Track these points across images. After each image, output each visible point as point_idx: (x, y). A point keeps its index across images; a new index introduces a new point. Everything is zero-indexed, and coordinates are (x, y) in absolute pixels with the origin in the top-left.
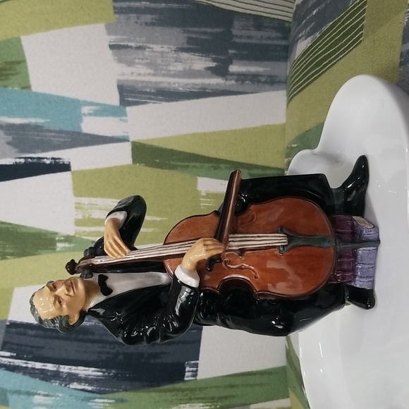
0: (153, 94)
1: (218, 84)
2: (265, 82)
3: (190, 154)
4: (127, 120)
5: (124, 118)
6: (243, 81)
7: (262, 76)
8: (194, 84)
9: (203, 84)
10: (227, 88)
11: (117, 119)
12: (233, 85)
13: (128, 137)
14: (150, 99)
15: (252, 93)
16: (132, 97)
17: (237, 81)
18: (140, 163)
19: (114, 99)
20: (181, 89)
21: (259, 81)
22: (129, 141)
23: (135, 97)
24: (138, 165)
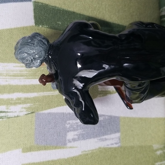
18: (43, 25)
24: (40, 26)
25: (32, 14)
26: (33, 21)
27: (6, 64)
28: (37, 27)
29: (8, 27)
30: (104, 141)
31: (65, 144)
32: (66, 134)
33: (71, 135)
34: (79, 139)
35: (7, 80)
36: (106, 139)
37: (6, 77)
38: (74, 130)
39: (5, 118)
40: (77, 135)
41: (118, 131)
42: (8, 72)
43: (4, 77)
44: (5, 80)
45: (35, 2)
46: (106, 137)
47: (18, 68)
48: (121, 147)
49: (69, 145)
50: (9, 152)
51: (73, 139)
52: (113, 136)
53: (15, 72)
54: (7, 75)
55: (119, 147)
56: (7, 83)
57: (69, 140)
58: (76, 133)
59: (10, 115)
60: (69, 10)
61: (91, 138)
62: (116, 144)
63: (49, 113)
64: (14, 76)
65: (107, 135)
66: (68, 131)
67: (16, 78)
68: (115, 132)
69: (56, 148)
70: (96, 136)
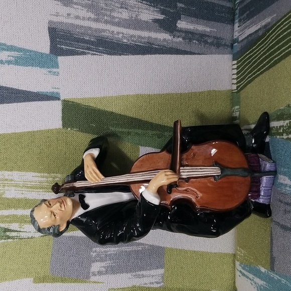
0: (92, 43)
1: (165, 40)
2: (212, 44)
3: (132, 118)
4: (58, 73)
5: (54, 70)
6: (190, 40)
7: (208, 36)
8: (140, 37)
9: (149, 38)
10: (175, 46)
11: (44, 71)
12: (180, 42)
13: (58, 94)
14: (89, 49)
15: (199, 54)
16: (66, 44)
17: (184, 38)
18: (72, 127)
19: (44, 45)
20: (125, 41)
21: (206, 42)
22: (59, 99)
23: (72, 45)
24: (69, 129)
25: (59, 114)
26: (61, 122)
27: (23, 173)
28: (64, 131)
29: (30, 130)
30: (140, 278)
31: (88, 277)
32: (90, 265)
33: (96, 267)
34: (106, 272)
35: (24, 192)
36: (143, 276)
37: (22, 189)
38: (102, 260)
39: (17, 239)
40: (104, 267)
41: (162, 267)
42: (25, 183)
43: (20, 189)
44: (21, 192)
45: (64, 101)
46: (144, 273)
47: (37, 179)
48: (164, 288)
49: (93, 278)
50: (17, 281)
51: (99, 272)
52: (153, 272)
53: (33, 183)
54: (23, 186)
55: (160, 287)
56: (23, 196)
57: (93, 273)
58: (103, 264)
59: (22, 235)
60: (106, 109)
61: (123, 272)
62: (157, 283)
64: (31, 188)
65: (145, 270)
66: (94, 262)
67: (35, 190)
68: (157, 268)
69: (76, 281)
70: (131, 271)
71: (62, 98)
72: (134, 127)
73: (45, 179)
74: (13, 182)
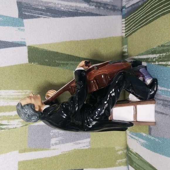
0: (44, 11)
1: (85, 8)
2: (111, 9)
3: (69, 55)
4: (24, 30)
5: (22, 28)
6: (99, 7)
7: (109, 5)
8: (71, 6)
9: (76, 6)
10: (91, 11)
11: (15, 28)
12: (93, 9)
13: (24, 42)
14: (41, 14)
15: (104, 15)
16: (28, 12)
17: (96, 6)
18: (34, 62)
19: (14, 13)
20: (62, 9)
21: (107, 8)
22: (25, 45)
23: (30, 12)
24: (33, 63)
25: (26, 55)
26: (27, 60)
27: (7, 91)
28: (30, 64)
29: (9, 65)
30: (78, 144)
31: (49, 147)
32: (50, 140)
33: (53, 141)
34: (59, 143)
35: (8, 102)
36: (80, 143)
37: (7, 100)
38: (56, 137)
39: (7, 129)
40: (58, 140)
41: (89, 137)
42: (9, 97)
43: (6, 100)
44: (7, 102)
45: (29, 46)
46: (80, 141)
47: (16, 94)
48: (91, 149)
49: (52, 147)
50: (10, 153)
51: (55, 144)
52: (85, 141)
53: (13, 96)
55: (89, 148)
56: (8, 104)
57: (52, 144)
58: (57, 139)
59: (10, 127)
60: (54, 51)
61: (68, 142)
62: (87, 146)
63: (38, 125)
64: (13, 99)
65: (81, 140)
66: (52, 138)
67: (15, 100)
68: (87, 138)
69: (43, 150)
70: (72, 141)
71: (27, 45)
72: (70, 60)
73: (20, 94)
74: (1, 97)
